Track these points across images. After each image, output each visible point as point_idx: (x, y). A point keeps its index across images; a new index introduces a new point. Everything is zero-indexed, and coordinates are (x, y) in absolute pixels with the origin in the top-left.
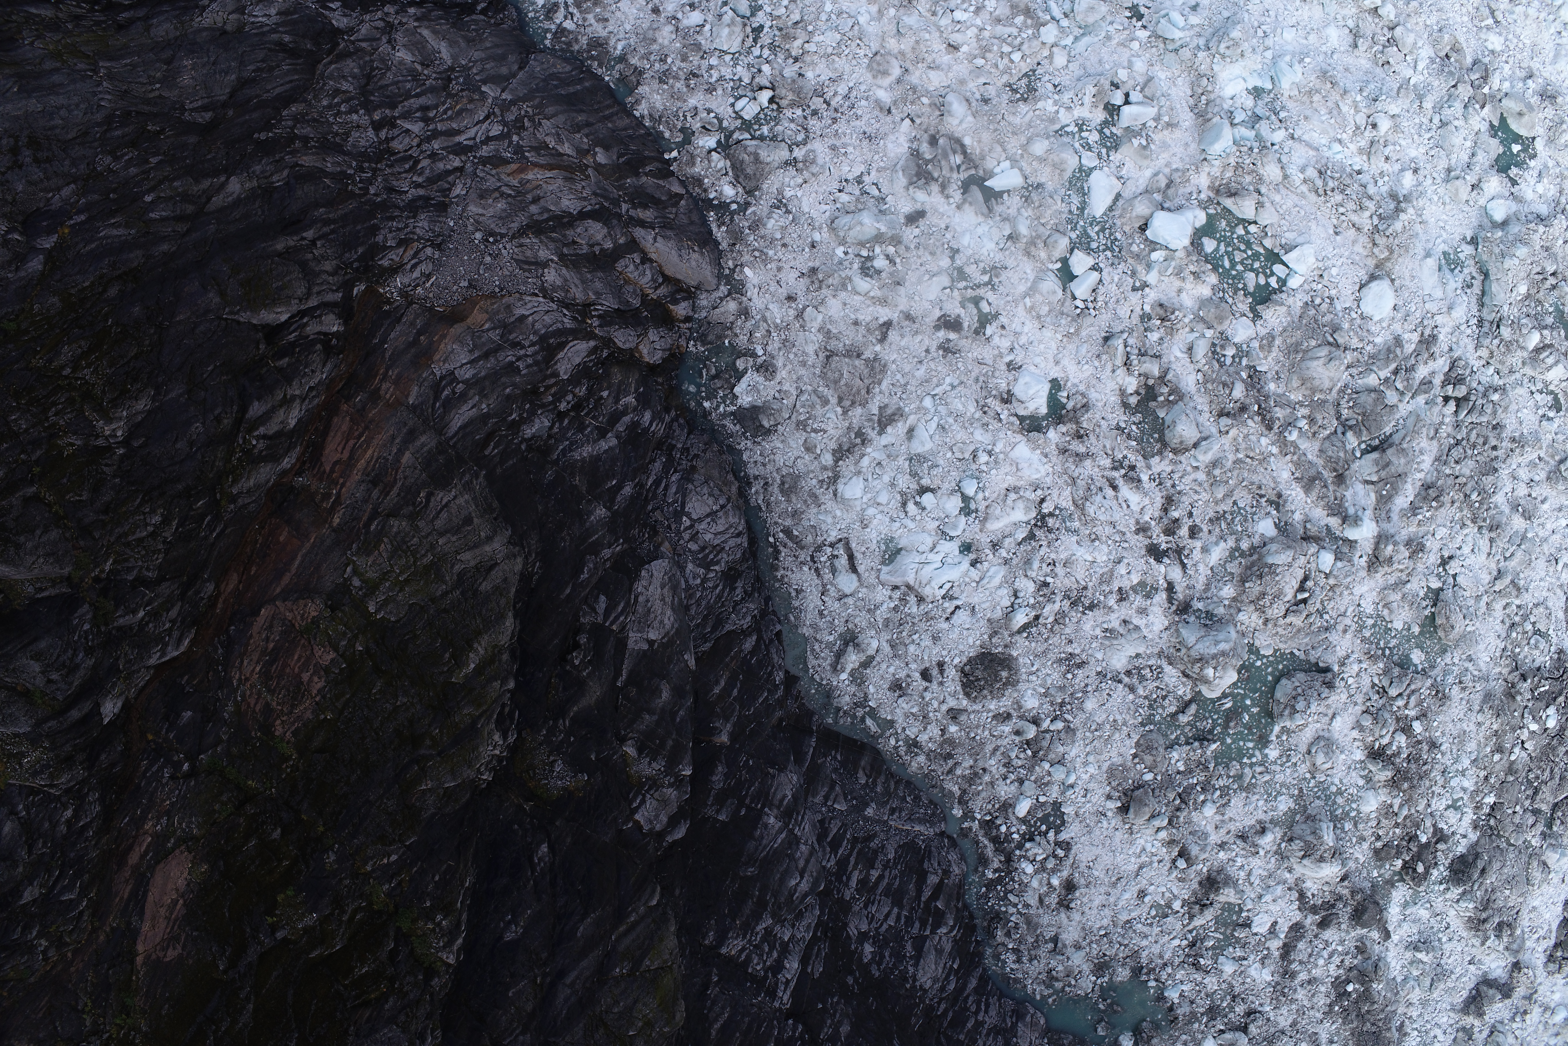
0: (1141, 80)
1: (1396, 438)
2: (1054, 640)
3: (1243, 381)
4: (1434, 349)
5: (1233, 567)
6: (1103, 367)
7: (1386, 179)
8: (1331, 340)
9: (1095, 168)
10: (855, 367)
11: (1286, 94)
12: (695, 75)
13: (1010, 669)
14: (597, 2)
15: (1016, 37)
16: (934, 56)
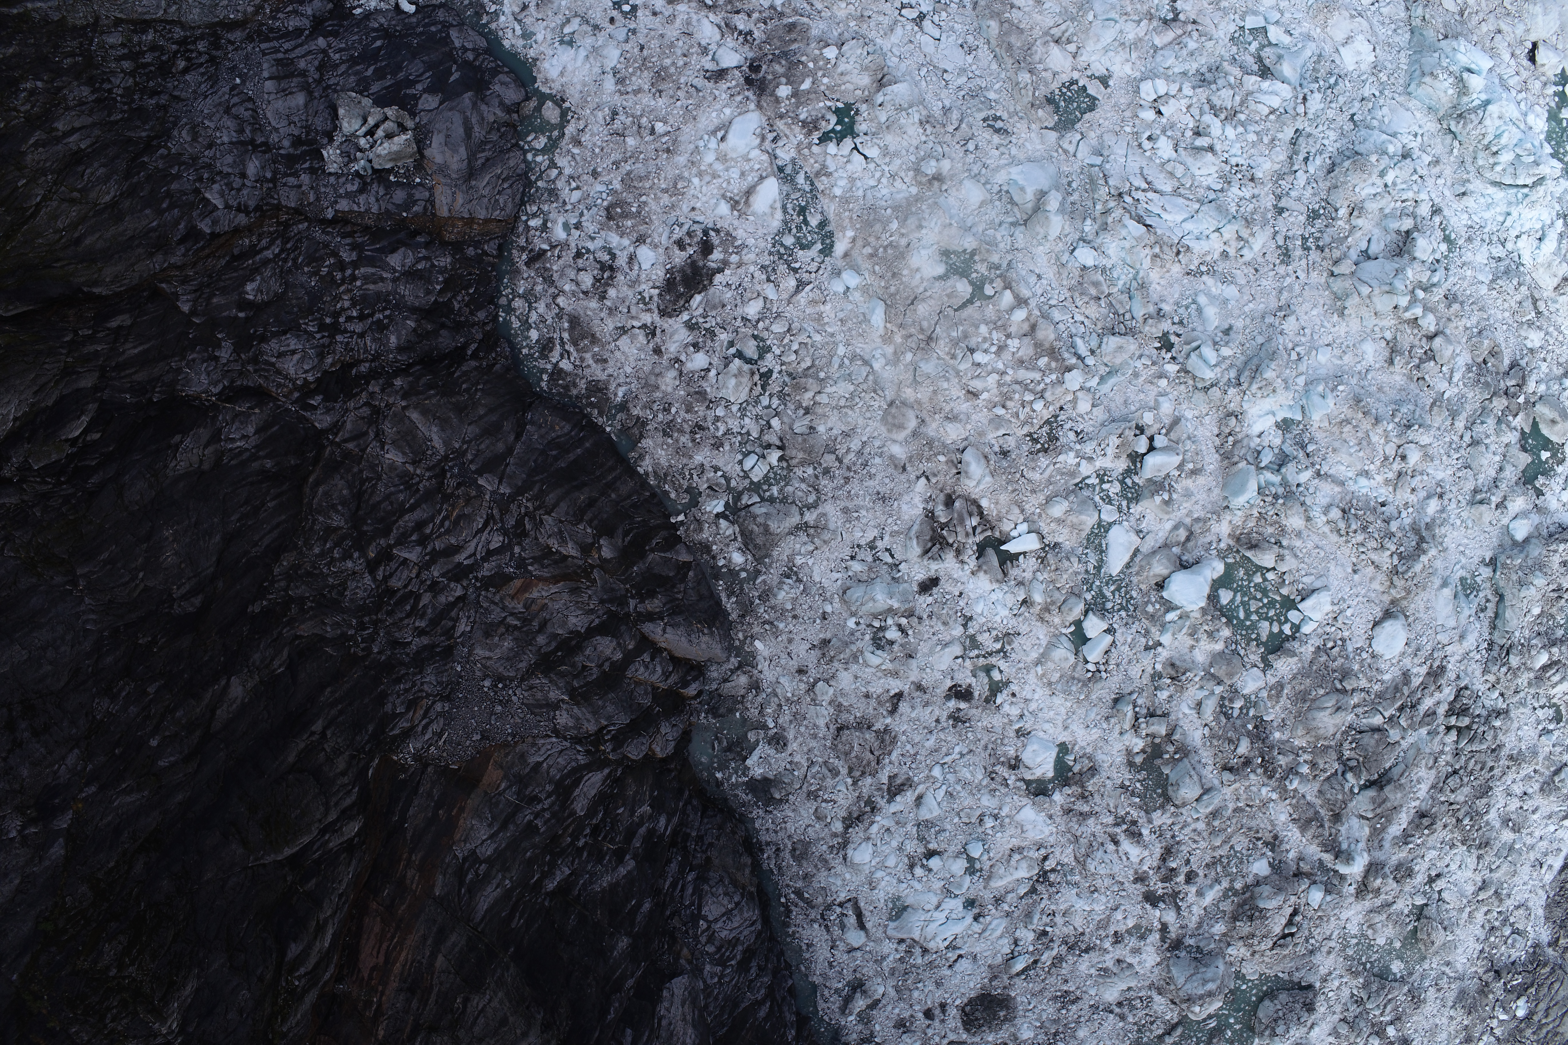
0: (1167, 421)
1: (1396, 772)
2: (1051, 980)
3: (1249, 734)
4: (1442, 682)
5: (1227, 906)
6: (1111, 730)
7: (1410, 510)
8: (1339, 686)
9: (1114, 522)
10: (866, 740)
11: (1316, 425)
12: (701, 428)
13: (1008, 1008)
14: (594, 340)
15: (1039, 383)
16: (952, 404)
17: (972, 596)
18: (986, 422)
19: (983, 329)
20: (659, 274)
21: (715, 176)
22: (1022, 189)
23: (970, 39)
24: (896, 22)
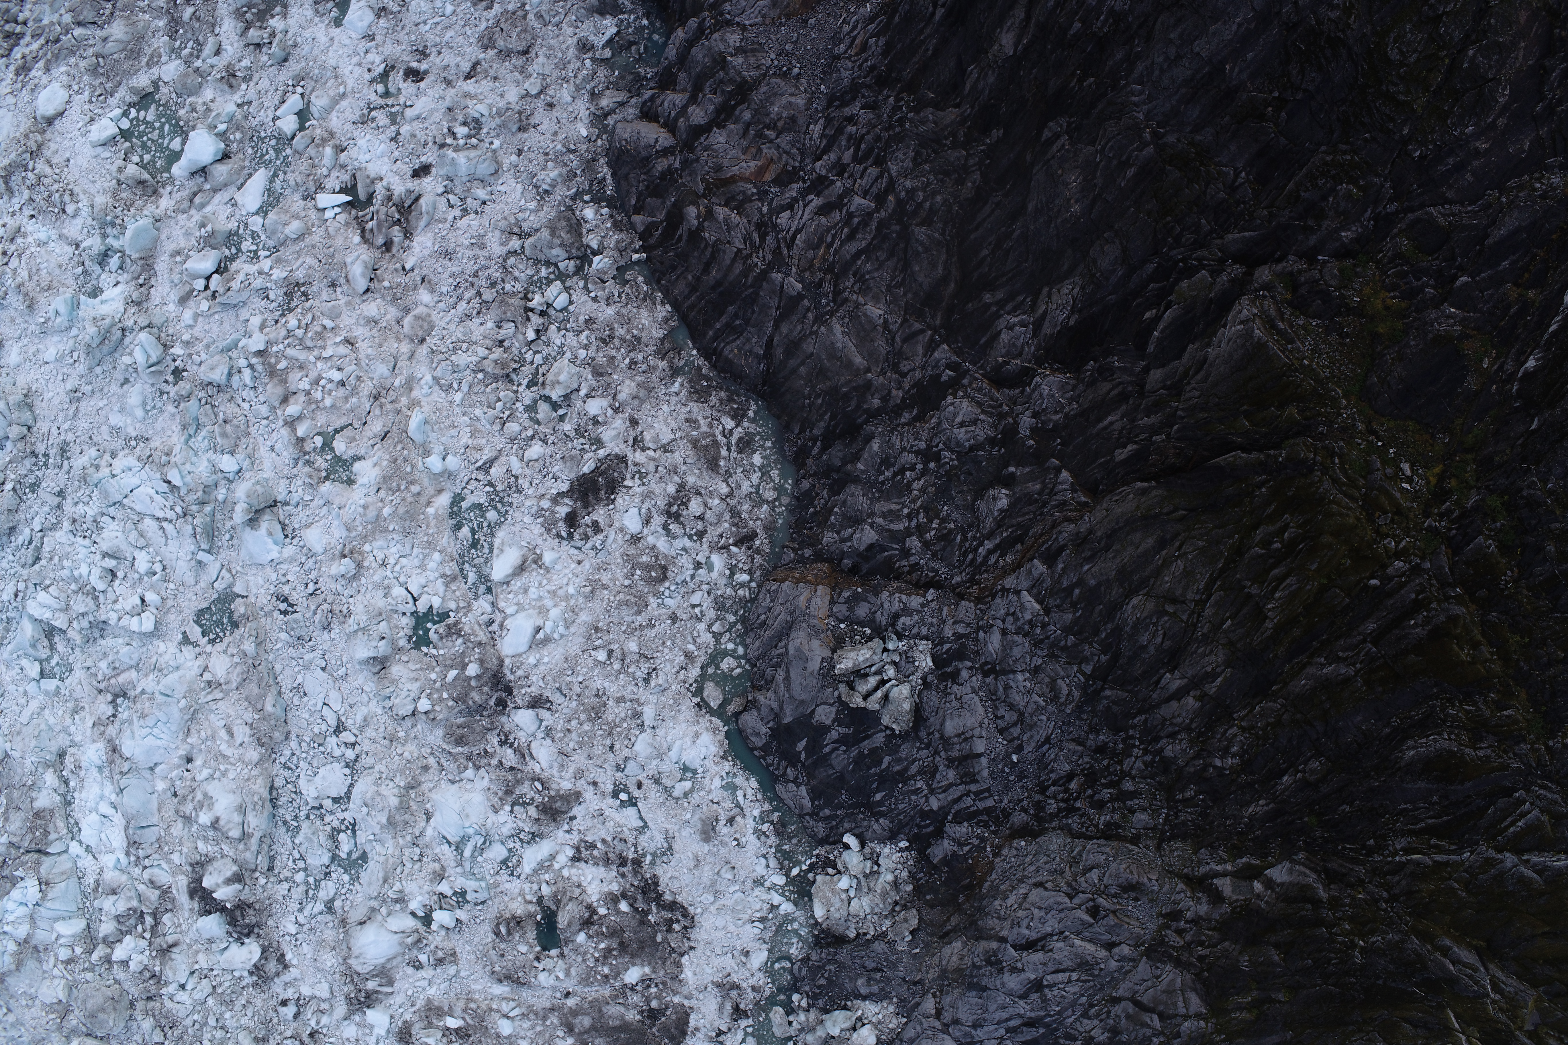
0: (191, 303)
3: (183, 25)
6: (294, 35)
9: (254, 214)
10: (505, 41)
11: (71, 290)
12: (603, 341)
14: (695, 444)
15: (289, 345)
16: (368, 334)
17: (386, 159)
18: (343, 316)
19: (328, 402)
20: (622, 500)
21: (553, 593)
22: (270, 534)
23: (296, 701)
24: (362, 729)
